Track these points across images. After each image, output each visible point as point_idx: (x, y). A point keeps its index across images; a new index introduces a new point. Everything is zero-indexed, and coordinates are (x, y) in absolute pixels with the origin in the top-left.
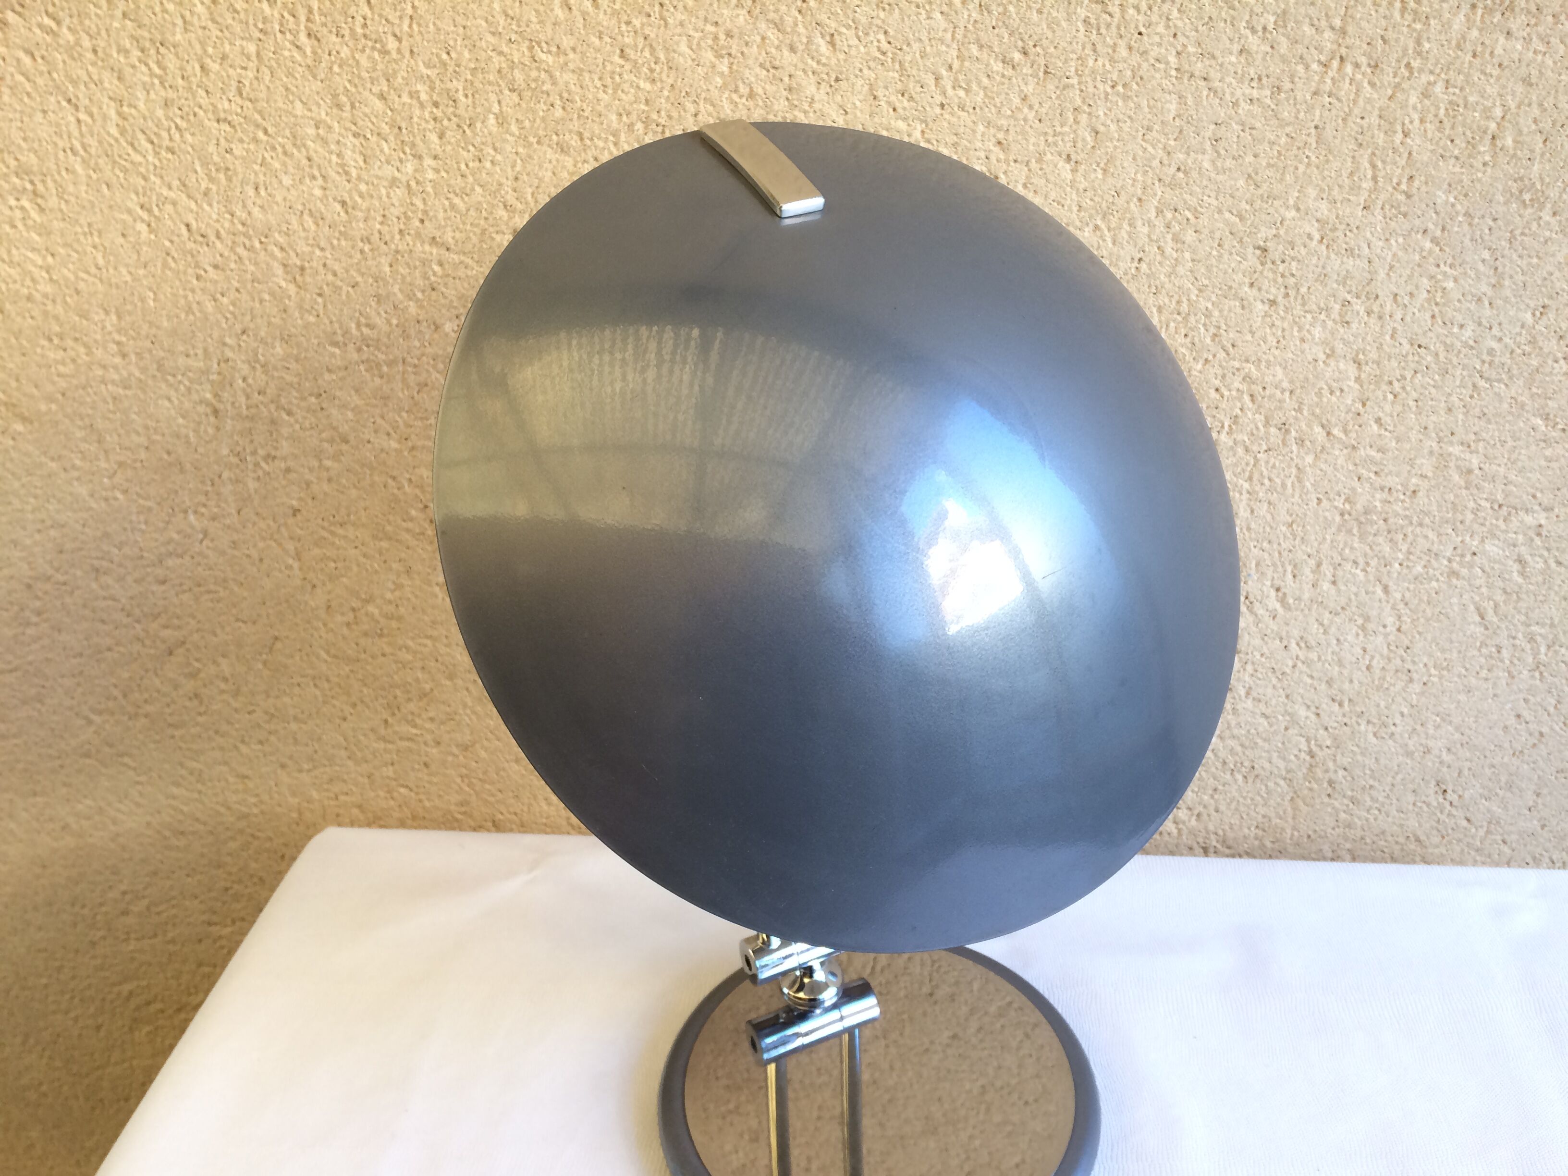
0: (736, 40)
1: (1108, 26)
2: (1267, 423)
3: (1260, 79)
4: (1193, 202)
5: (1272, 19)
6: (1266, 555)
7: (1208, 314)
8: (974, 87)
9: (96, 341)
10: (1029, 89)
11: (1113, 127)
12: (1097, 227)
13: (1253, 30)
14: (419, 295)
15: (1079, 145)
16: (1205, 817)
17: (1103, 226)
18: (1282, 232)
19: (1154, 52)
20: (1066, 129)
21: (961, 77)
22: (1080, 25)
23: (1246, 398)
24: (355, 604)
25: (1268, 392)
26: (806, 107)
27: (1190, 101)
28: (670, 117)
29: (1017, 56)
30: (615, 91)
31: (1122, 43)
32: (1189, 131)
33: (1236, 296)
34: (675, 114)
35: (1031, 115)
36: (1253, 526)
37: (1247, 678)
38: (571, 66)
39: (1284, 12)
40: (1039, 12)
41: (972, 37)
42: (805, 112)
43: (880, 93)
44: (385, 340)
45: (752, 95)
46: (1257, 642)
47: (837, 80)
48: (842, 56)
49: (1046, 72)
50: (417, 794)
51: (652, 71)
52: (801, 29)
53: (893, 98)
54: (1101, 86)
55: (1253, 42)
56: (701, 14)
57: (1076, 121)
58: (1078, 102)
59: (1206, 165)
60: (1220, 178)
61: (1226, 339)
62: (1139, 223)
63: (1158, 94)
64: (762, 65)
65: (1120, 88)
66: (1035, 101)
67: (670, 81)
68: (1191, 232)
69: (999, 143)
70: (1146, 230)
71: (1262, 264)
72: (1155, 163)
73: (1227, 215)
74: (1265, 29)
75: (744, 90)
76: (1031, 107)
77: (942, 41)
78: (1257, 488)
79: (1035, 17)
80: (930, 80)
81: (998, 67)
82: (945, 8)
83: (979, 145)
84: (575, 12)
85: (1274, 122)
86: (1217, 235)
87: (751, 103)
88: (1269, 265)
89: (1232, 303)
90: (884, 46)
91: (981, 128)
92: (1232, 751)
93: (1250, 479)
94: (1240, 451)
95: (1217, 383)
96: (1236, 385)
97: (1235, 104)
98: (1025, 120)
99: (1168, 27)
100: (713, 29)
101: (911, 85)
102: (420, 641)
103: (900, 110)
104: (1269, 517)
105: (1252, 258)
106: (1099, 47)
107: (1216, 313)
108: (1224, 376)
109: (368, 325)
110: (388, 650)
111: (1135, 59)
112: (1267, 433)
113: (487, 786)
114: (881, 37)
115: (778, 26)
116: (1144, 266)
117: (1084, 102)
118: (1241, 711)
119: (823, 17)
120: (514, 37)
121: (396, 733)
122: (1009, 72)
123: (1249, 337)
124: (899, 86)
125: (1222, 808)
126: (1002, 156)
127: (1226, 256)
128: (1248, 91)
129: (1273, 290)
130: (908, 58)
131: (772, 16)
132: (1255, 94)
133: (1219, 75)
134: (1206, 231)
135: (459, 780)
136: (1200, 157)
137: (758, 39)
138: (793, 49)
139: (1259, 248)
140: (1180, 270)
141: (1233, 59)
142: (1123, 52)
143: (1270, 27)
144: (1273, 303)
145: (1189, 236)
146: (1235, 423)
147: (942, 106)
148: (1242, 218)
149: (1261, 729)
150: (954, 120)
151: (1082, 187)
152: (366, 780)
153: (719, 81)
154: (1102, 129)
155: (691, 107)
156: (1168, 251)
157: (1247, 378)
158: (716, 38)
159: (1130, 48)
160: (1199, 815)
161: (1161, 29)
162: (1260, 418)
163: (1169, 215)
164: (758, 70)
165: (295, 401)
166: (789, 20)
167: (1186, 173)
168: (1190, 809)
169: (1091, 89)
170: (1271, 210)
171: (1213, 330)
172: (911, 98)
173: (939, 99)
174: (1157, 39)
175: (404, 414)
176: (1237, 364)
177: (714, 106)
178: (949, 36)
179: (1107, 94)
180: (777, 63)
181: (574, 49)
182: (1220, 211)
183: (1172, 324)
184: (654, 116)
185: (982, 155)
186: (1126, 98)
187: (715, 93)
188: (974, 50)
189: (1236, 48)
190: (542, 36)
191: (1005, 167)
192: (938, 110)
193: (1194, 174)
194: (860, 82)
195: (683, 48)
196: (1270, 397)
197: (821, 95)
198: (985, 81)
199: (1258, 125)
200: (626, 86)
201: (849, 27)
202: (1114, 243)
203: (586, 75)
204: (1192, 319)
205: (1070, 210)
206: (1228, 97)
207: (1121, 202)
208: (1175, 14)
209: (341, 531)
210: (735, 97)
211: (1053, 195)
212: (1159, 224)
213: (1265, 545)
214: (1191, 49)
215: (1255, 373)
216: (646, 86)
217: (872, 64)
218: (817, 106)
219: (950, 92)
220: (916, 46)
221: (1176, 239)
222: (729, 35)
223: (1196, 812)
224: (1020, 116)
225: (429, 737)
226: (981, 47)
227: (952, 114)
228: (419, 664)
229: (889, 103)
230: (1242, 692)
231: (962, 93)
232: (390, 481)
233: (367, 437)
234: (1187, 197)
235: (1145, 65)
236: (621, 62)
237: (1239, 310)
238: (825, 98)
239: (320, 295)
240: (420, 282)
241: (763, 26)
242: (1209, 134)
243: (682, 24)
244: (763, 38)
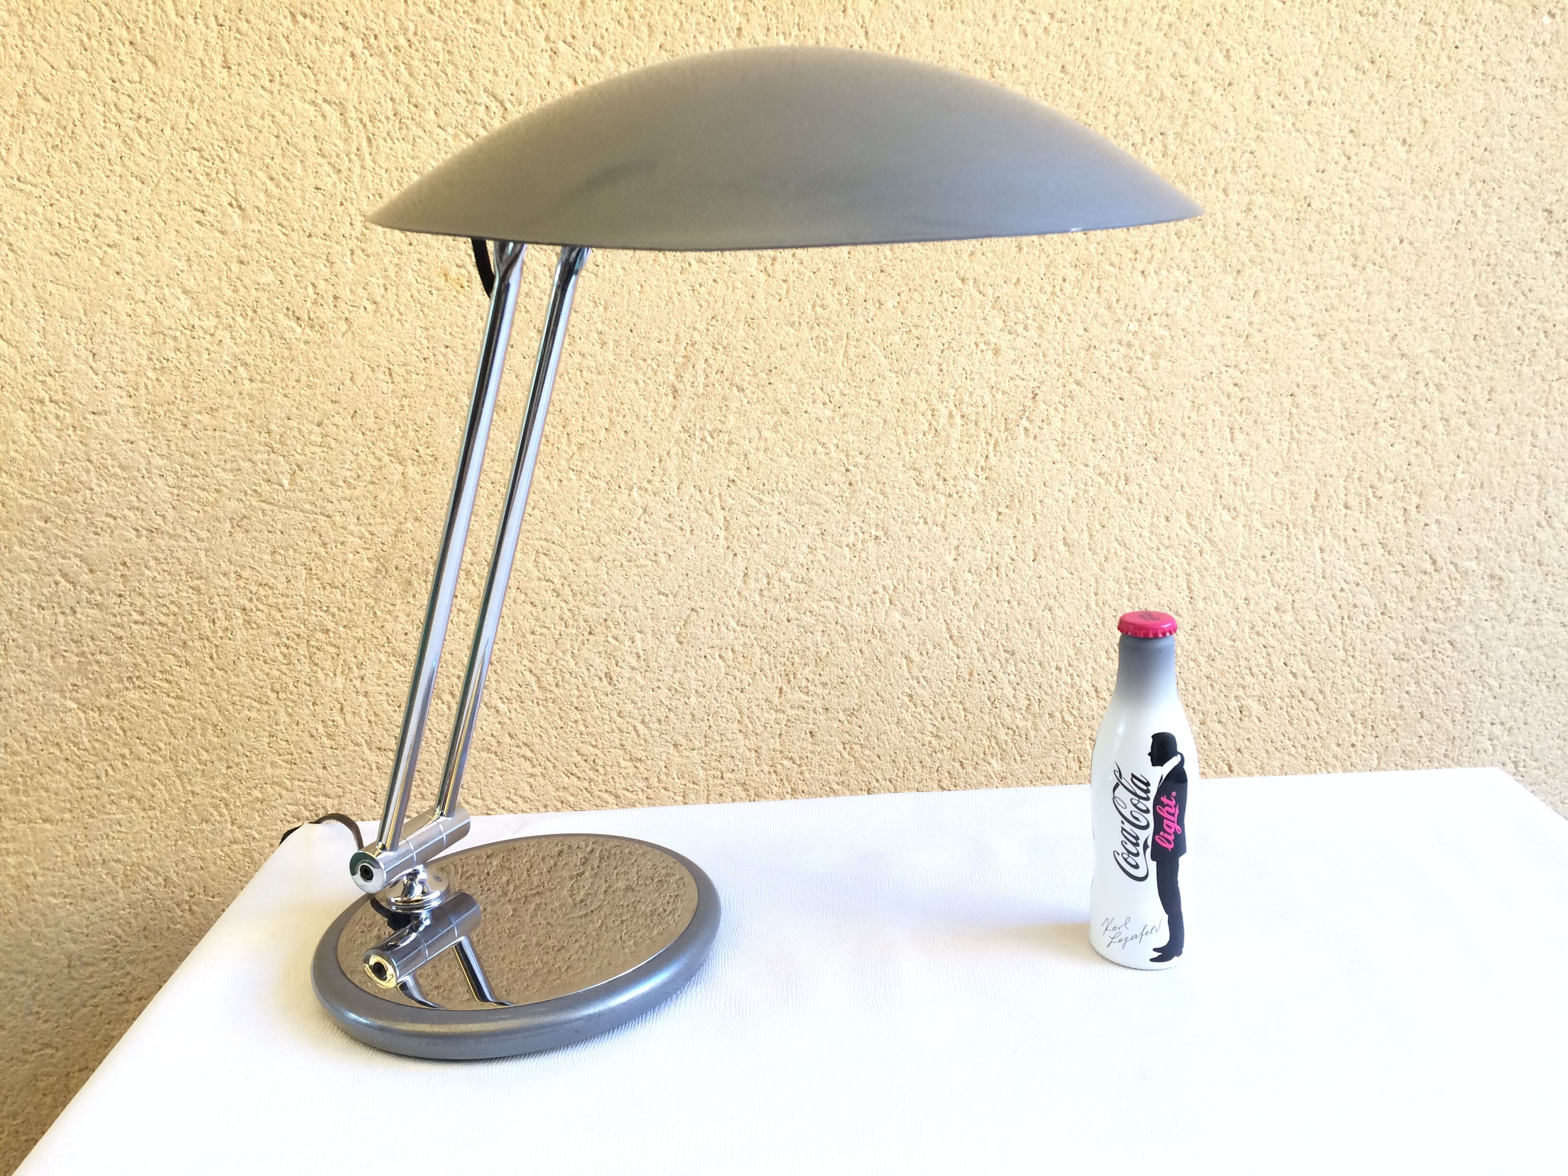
0: (1154, 55)
1: (1434, 41)
2: (1558, 355)
3: (1542, 81)
4: (1497, 175)
5: (1549, 36)
6: (1561, 473)
7: (1511, 265)
8: (1335, 87)
9: (581, 331)
10: (1376, 89)
11: (1438, 117)
12: (1425, 197)
13: (1537, 45)
14: (870, 277)
15: (1413, 131)
16: (1515, 731)
17: (1431, 195)
18: (1563, 197)
19: (1466, 62)
20: (1403, 119)
21: (1325, 80)
22: (1413, 41)
23: (1542, 335)
24: (771, 570)
25: (1558, 329)
26: (1204, 105)
27: (1493, 97)
28: (1096, 118)
29: (1367, 65)
30: (1054, 99)
31: (1444, 55)
32: (1493, 120)
33: (1531, 250)
34: (1100, 115)
35: (1377, 109)
36: (1550, 446)
37: (1549, 590)
38: (1022, 80)
39: (1557, 32)
40: (1384, 31)
41: (1334, 50)
42: (1203, 110)
43: (1263, 94)
44: (835, 318)
45: (1162, 98)
46: (1556, 554)
47: (1230, 84)
48: (1234, 66)
49: (1388, 76)
50: (800, 766)
51: (1085, 81)
52: (1204, 46)
53: (1272, 98)
54: (1428, 86)
55: (1537, 53)
56: (1129, 37)
57: (1410, 113)
58: (1412, 98)
59: (1506, 146)
60: (1516, 155)
61: (1525, 285)
62: (1457, 192)
63: (1470, 92)
64: (1172, 75)
65: (1442, 87)
66: (1379, 98)
67: (1099, 89)
68: (1496, 199)
69: (1352, 131)
70: (1462, 197)
71: (1549, 223)
72: (1469, 145)
73: (1522, 185)
74: (1544, 44)
75: (1156, 94)
76: (1376, 103)
77: (1311, 53)
78: (1553, 412)
79: (1380, 35)
80: (1301, 83)
81: (1353, 72)
82: (1315, 29)
83: (1336, 132)
84: (1030, 37)
85: (1553, 112)
86: (1516, 201)
87: (1161, 105)
88: (1554, 224)
89: (1529, 255)
90: (1268, 58)
91: (1338, 120)
92: (1538, 663)
93: (1547, 405)
94: (1538, 381)
95: (1519, 322)
96: (1534, 324)
97: (1525, 99)
98: (1372, 113)
99: (1476, 42)
100: (1136, 48)
101: (1287, 87)
102: (823, 603)
103: (1277, 106)
104: (1562, 438)
105: (1541, 216)
106: (1427, 57)
107: (1517, 264)
108: (1524, 316)
109: (823, 307)
110: (793, 614)
111: (1453, 66)
112: (1559, 364)
113: (867, 752)
114: (1265, 51)
115: (1187, 45)
116: (1461, 227)
117: (1416, 97)
118: (1544, 622)
119: (1222, 37)
120: (979, 58)
121: (788, 701)
122: (1360, 76)
123: (1541, 283)
124: (1278, 88)
125: (1530, 720)
126: (1354, 141)
127: (1523, 218)
128: (1534, 89)
129: (1559, 244)
130: (1285, 66)
131: (1183, 36)
132: (1539, 91)
133: (1513, 78)
134: (1507, 198)
135: (841, 747)
136: (1501, 139)
137: (1171, 54)
138: (1197, 62)
139: (1546, 210)
140: (1489, 229)
141: (1523, 65)
142: (1444, 60)
143: (1548, 42)
144: (1558, 254)
145: (1495, 203)
146: (1534, 356)
147: (1309, 103)
148: (1533, 187)
149: (1560, 638)
150: (1318, 113)
151: (1414, 164)
152: (754, 754)
153: (1138, 89)
154: (1429, 118)
155: (1113, 109)
156: (1480, 215)
157: (1542, 318)
158: (1138, 54)
159: (1449, 58)
160: (1510, 730)
161: (1471, 43)
162: (1552, 351)
163: (1479, 185)
164: (1168, 78)
165: (747, 378)
166: (1196, 41)
167: (1491, 152)
168: (1502, 724)
169: (1421, 89)
170: (1554, 180)
171: (1514, 278)
172: (1286, 97)
173: (1307, 97)
174: (1469, 51)
175: (841, 384)
176: (1534, 306)
177: (1131, 107)
178: (1316, 50)
179: (1433, 92)
180: (1184, 73)
181: (1025, 67)
182: (1517, 182)
183: (1484, 275)
184: (1083, 117)
185: (1339, 140)
186: (1447, 95)
187: (1133, 98)
188: (1335, 58)
189: (1525, 57)
190: (1002, 58)
191: (1356, 150)
192: (1306, 106)
193: (1498, 153)
194: (1248, 85)
195: (1112, 63)
196: (1560, 332)
197: (1217, 97)
198: (1343, 83)
199: (1542, 115)
200: (1063, 95)
201: (1241, 44)
202: (1439, 208)
203: (1033, 86)
204: (1499, 269)
205: (1406, 182)
206: (1520, 94)
207: (1443, 175)
208: (1481, 33)
209: (767, 499)
210: (1149, 100)
211: (1392, 171)
212: (1472, 192)
213: (1560, 463)
214: (1493, 58)
215: (1547, 314)
216: (1079, 93)
217: (1257, 72)
218: (1213, 105)
219: (1316, 92)
220: (1292, 58)
221: (1486, 205)
222: (1148, 52)
223: (1508, 726)
224: (1369, 110)
225: (818, 703)
226: (1340, 57)
227: (1316, 109)
228: (820, 627)
229: (1269, 101)
230: (1545, 603)
231: (1324, 92)
232: (819, 447)
233: (805, 407)
234: (1493, 171)
235: (1460, 71)
236: (1062, 75)
237: (1533, 261)
238: (1220, 98)
239: (785, 281)
240: (871, 265)
241: (1175, 44)
242: (1507, 122)
243: (1112, 45)
244: (1175, 54)
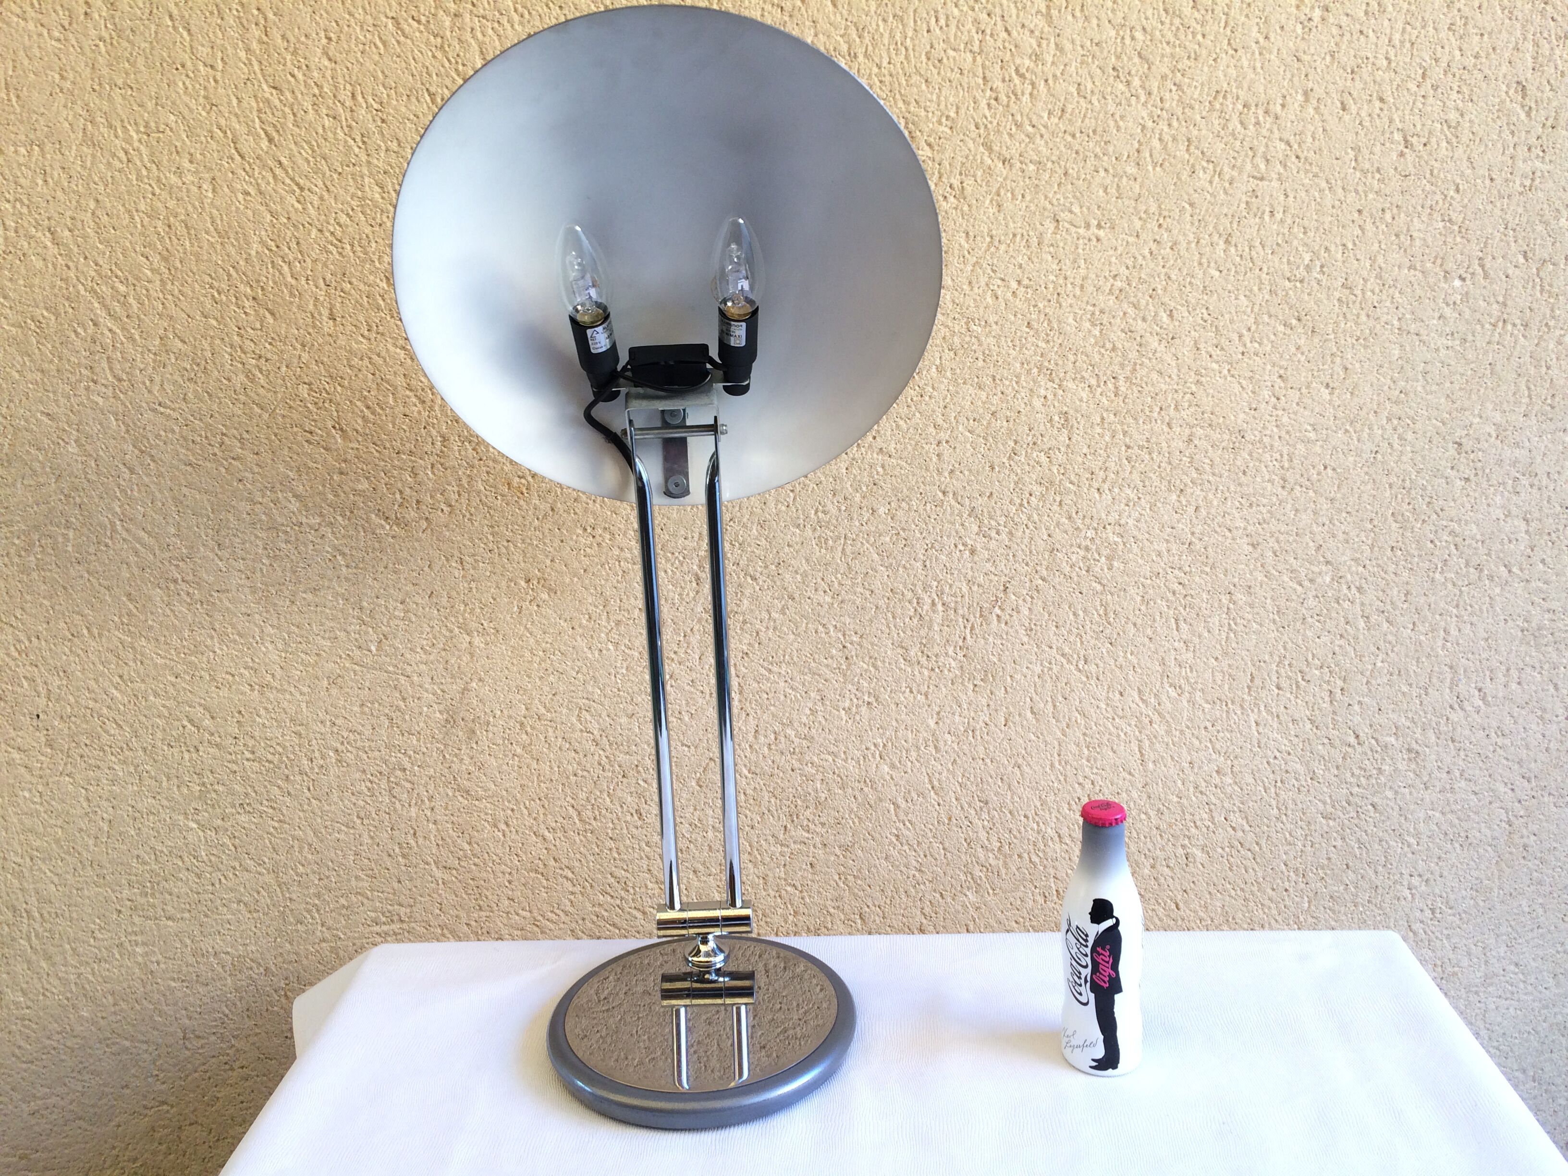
0: (1106, 315)
1: (1354, 302)
2: (1467, 565)
3: (1452, 334)
4: (1411, 413)
5: (1459, 297)
6: (1471, 664)
7: (1424, 488)
8: (1265, 341)
9: (619, 529)
10: (1302, 342)
11: (1357, 365)
12: (1347, 431)
13: (1448, 305)
14: (864, 489)
15: (1335, 377)
16: (1432, 882)
17: (1351, 430)
18: (1471, 432)
19: (1384, 318)
20: (1326, 367)
21: (1256, 335)
22: (1336, 302)
23: (1453, 547)
24: (777, 727)
25: (1467, 543)
26: (1150, 355)
27: (1408, 348)
28: (1057, 364)
29: (1294, 322)
30: (1021, 349)
31: (1363, 313)
32: (1408, 367)
33: (1442, 476)
34: (1060, 362)
35: (1303, 358)
36: (1461, 642)
37: (1461, 763)
38: (993, 334)
39: (1467, 293)
40: (1309, 294)
41: (1265, 310)
42: (1150, 359)
43: (1201, 346)
44: (834, 521)
45: (1114, 349)
46: (1467, 732)
47: (1173, 338)
48: (1177, 324)
49: (1313, 331)
50: (801, 892)
51: (1047, 335)
52: (1151, 307)
53: (1210, 349)
54: (1349, 339)
55: (1448, 311)
56: (1085, 299)
57: (1333, 362)
58: (1335, 350)
59: (1419, 389)
60: (1429, 397)
61: (1438, 504)
62: (1376, 427)
63: (1387, 345)
64: (1122, 331)
65: (1361, 341)
66: (1305, 349)
67: (1060, 341)
68: (1410, 433)
69: (1280, 376)
70: (1380, 432)
71: (1459, 454)
72: (1386, 388)
73: (1434, 421)
74: (1455, 303)
75: (1109, 346)
76: (1302, 353)
77: (1244, 313)
78: (1463, 613)
79: (1306, 297)
80: (1235, 337)
81: (1281, 328)
82: (1247, 293)
83: (1267, 378)
84: (1000, 299)
85: (1463, 361)
86: (1428, 435)
87: (1113, 354)
88: (1464, 455)
89: (1440, 480)
90: (1206, 316)
91: (1269, 367)
92: (1452, 825)
93: (1457, 606)
94: (1450, 586)
95: (1432, 536)
96: (1445, 538)
97: (1437, 350)
98: (1299, 361)
99: (1392, 303)
100: (1091, 308)
101: (1223, 340)
102: (823, 756)
103: (1214, 357)
104: (1472, 634)
105: (1452, 451)
106: (1348, 315)
107: (1429, 488)
108: (1436, 532)
109: (824, 512)
110: (796, 765)
111: (1371, 323)
112: (1468, 572)
113: (859, 882)
114: (1204, 311)
115: (1135, 306)
116: (1379, 456)
117: (1338, 349)
118: (1457, 790)
119: (1166, 300)
120: (957, 316)
121: (791, 837)
122: (1288, 331)
123: (1452, 504)
124: (1215, 341)
125: (1445, 873)
126: (1282, 385)
127: (1435, 449)
128: (1445, 342)
129: (1467, 471)
130: (1222, 324)
131: (1132, 299)
132: (1450, 343)
133: (1426, 332)
134: (1421, 432)
135: (836, 877)
136: (1415, 384)
137: (1121, 314)
138: (1144, 319)
139: (1456, 443)
140: (1404, 458)
141: (1435, 322)
142: (1364, 318)
143: (1458, 302)
144: (1467, 480)
145: (1410, 436)
146: (1445, 565)
147: (1243, 354)
148: (1444, 424)
149: (1472, 804)
150: (1251, 362)
151: (1336, 404)
152: (761, 881)
153: (1093, 340)
154: (1350, 366)
155: (1072, 358)
156: (1396, 446)
157: (1452, 533)
158: (1093, 314)
159: (1368, 316)
160: (1427, 881)
161: (1388, 304)
162: (1462, 562)
163: (1395, 422)
164: (1119, 333)
165: (759, 569)
166: (1143, 302)
167: (1406, 394)
168: (1420, 876)
169: (1343, 342)
170: (1463, 418)
171: (1427, 499)
172: (1222, 349)
173: (1241, 349)
174: (1385, 310)
175: (839, 576)
176: (1444, 523)
177: (1087, 356)
178: (1249, 309)
179: (1353, 345)
180: (1133, 329)
181: (996, 323)
182: (1429, 419)
183: (1400, 496)
184: (1046, 364)
185: (1269, 384)
186: (1366, 347)
187: (1089, 349)
188: (1266, 318)
189: (1437, 315)
190: (976, 316)
191: (1284, 392)
192: (1240, 356)
193: (1412, 395)
194: (1189, 339)
195: (1071, 320)
196: (1469, 546)
197: (1162, 348)
198: (1272, 337)
199: (1452, 363)
200: (1029, 346)
201: (1183, 305)
202: (1359, 441)
203: (1003, 339)
204: (1413, 492)
205: (1329, 419)
206: (1432, 345)
207: (1363, 413)
208: (1397, 295)
209: (775, 669)
210: (1102, 350)
211: (1317, 410)
212: (1389, 427)
213: (1470, 655)
214: (1408, 316)
215: (1457, 529)
216: (1042, 344)
217: (1197, 328)
218: (1158, 355)
219: (1249, 345)
220: (1227, 316)
221: (1400, 438)
222: (1102, 312)
223: (1425, 878)
224: (1295, 359)
225: (818, 840)
226: (1270, 316)
227: (1250, 358)
228: (819, 776)
229: (1207, 352)
230: (1458, 774)
231: (1256, 345)
232: (820, 627)
233: (809, 594)
234: (1407, 410)
235: (1378, 326)
236: (1028, 330)
237: (1444, 485)
238: (1164, 349)
239: (792, 491)
240: (866, 479)
241: (1125, 306)
242: (1421, 369)
243: (1071, 306)
244: (1125, 314)
